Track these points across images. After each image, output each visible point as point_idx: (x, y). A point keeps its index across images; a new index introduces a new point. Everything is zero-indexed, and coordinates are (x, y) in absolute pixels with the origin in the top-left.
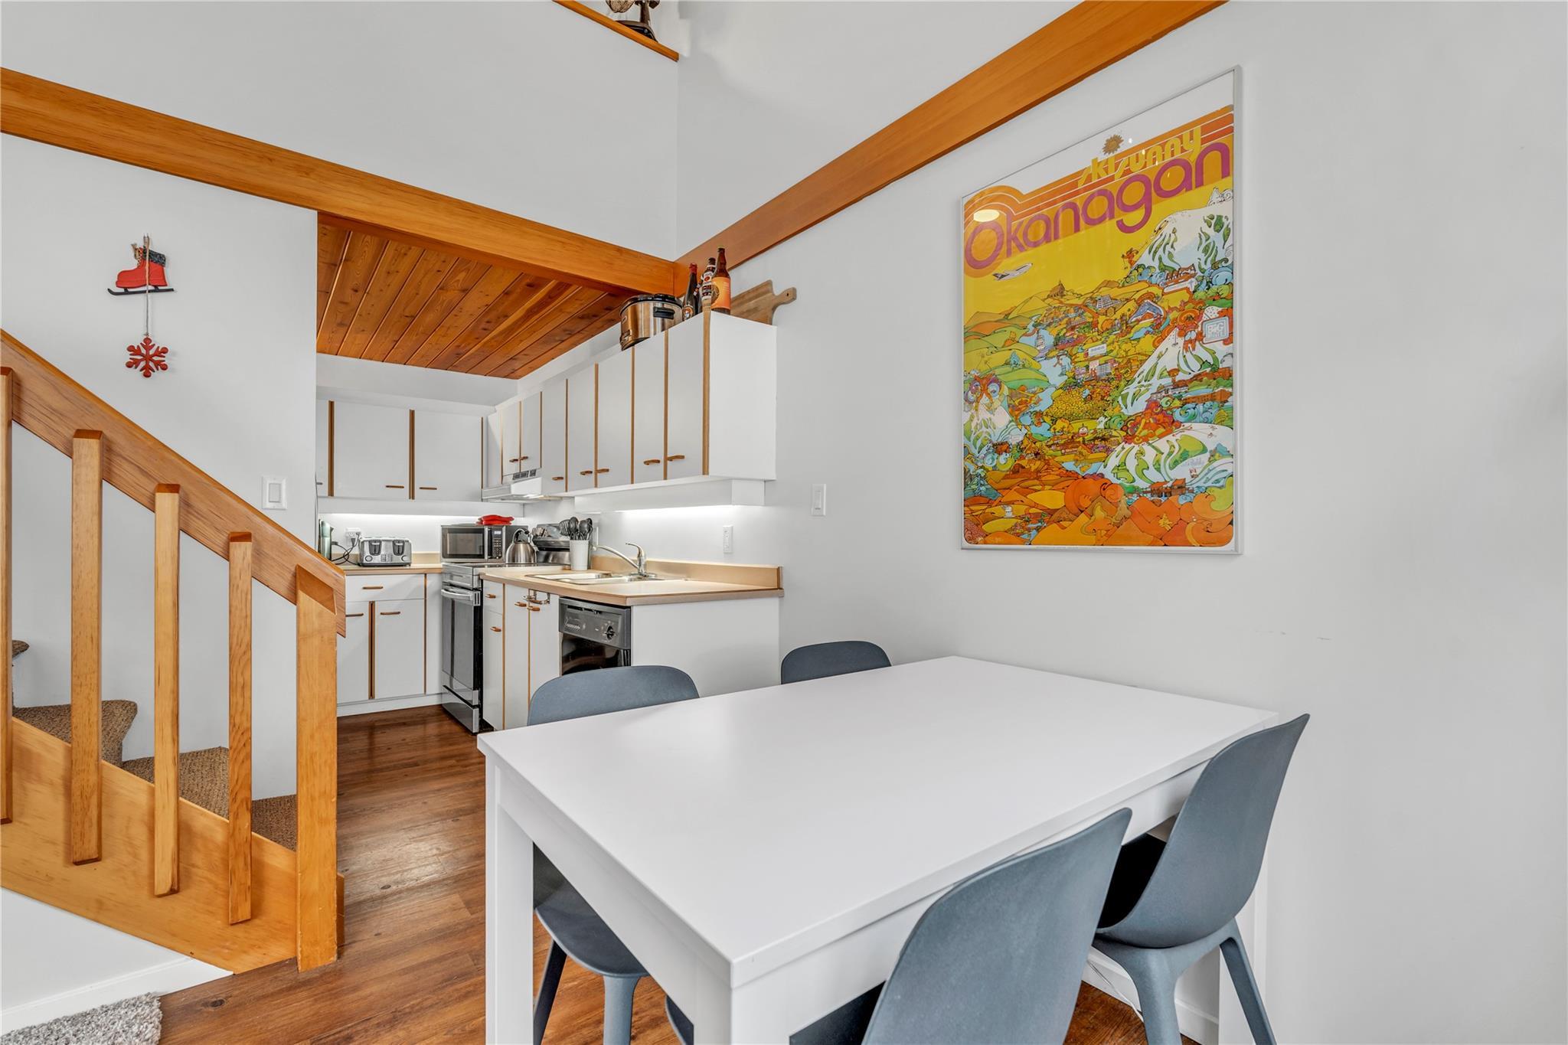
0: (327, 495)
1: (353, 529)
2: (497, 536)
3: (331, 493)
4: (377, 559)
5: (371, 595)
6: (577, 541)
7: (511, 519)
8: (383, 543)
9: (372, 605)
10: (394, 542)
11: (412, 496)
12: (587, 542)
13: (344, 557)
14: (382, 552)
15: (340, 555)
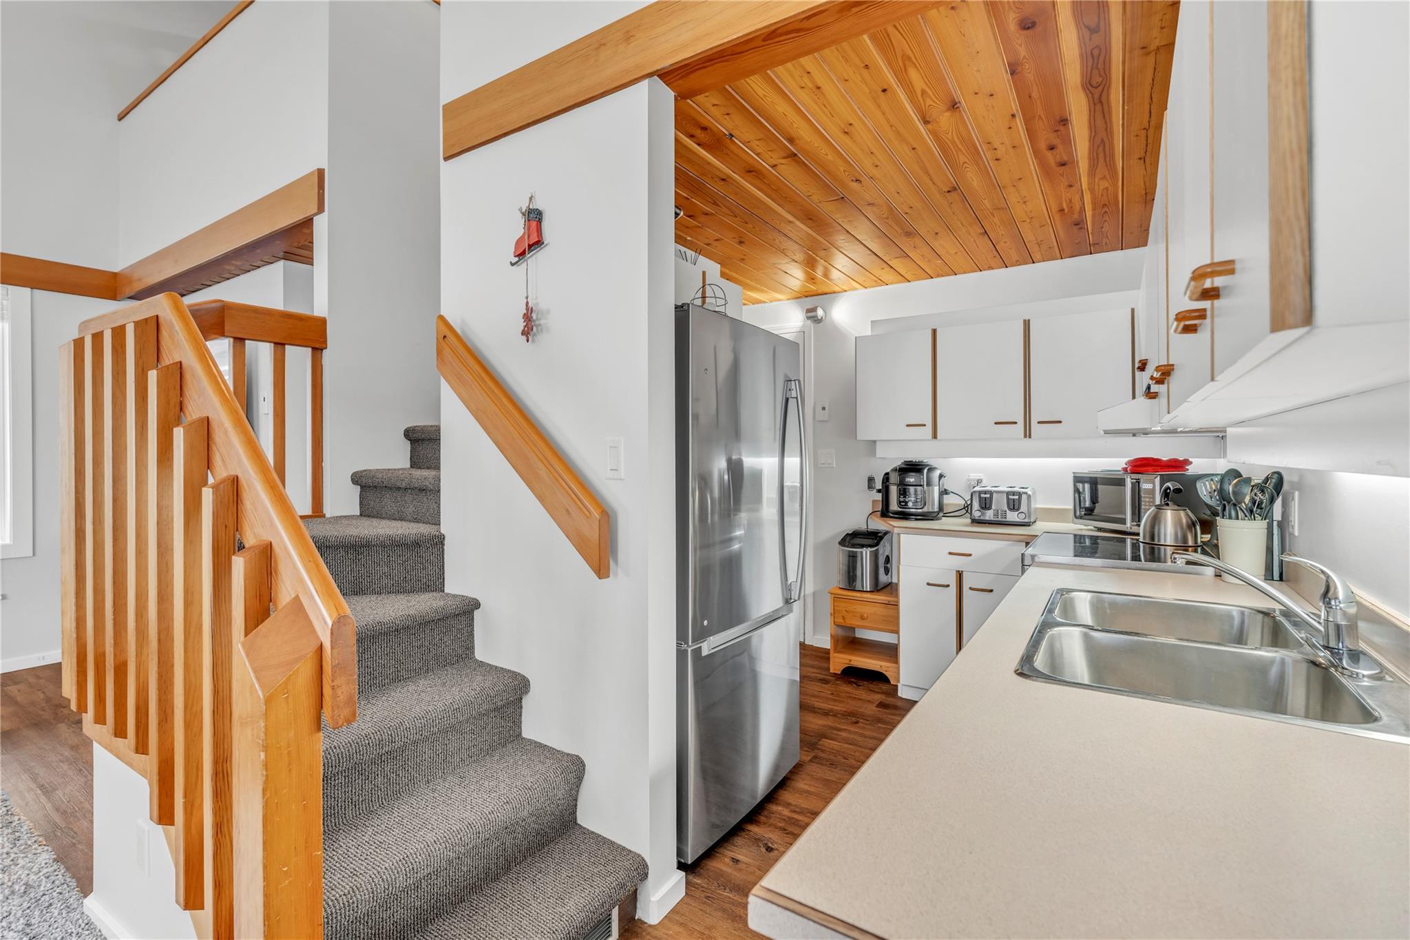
0: (931, 438)
1: (974, 476)
2: (1148, 491)
3: (935, 436)
4: (989, 515)
5: (958, 563)
6: (1233, 522)
7: (1187, 462)
8: (994, 495)
9: (960, 575)
10: (1008, 493)
11: (1028, 434)
12: (1264, 524)
13: (964, 508)
14: (993, 507)
15: (959, 505)
